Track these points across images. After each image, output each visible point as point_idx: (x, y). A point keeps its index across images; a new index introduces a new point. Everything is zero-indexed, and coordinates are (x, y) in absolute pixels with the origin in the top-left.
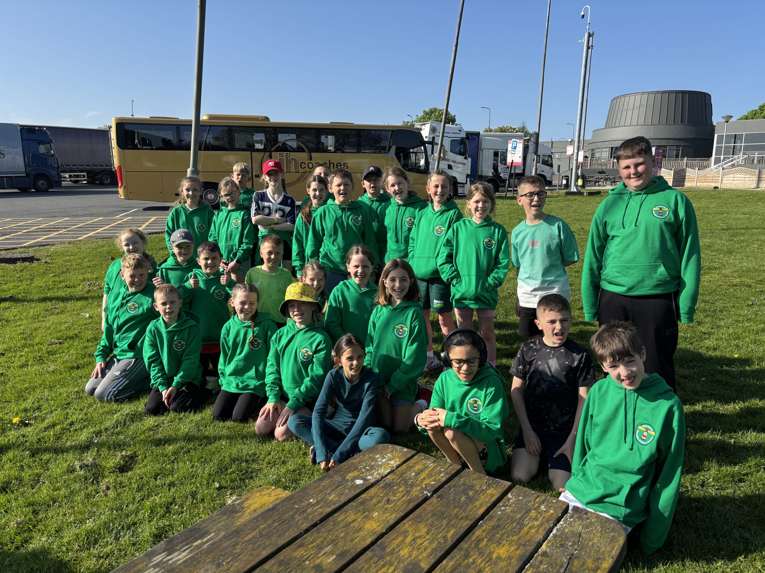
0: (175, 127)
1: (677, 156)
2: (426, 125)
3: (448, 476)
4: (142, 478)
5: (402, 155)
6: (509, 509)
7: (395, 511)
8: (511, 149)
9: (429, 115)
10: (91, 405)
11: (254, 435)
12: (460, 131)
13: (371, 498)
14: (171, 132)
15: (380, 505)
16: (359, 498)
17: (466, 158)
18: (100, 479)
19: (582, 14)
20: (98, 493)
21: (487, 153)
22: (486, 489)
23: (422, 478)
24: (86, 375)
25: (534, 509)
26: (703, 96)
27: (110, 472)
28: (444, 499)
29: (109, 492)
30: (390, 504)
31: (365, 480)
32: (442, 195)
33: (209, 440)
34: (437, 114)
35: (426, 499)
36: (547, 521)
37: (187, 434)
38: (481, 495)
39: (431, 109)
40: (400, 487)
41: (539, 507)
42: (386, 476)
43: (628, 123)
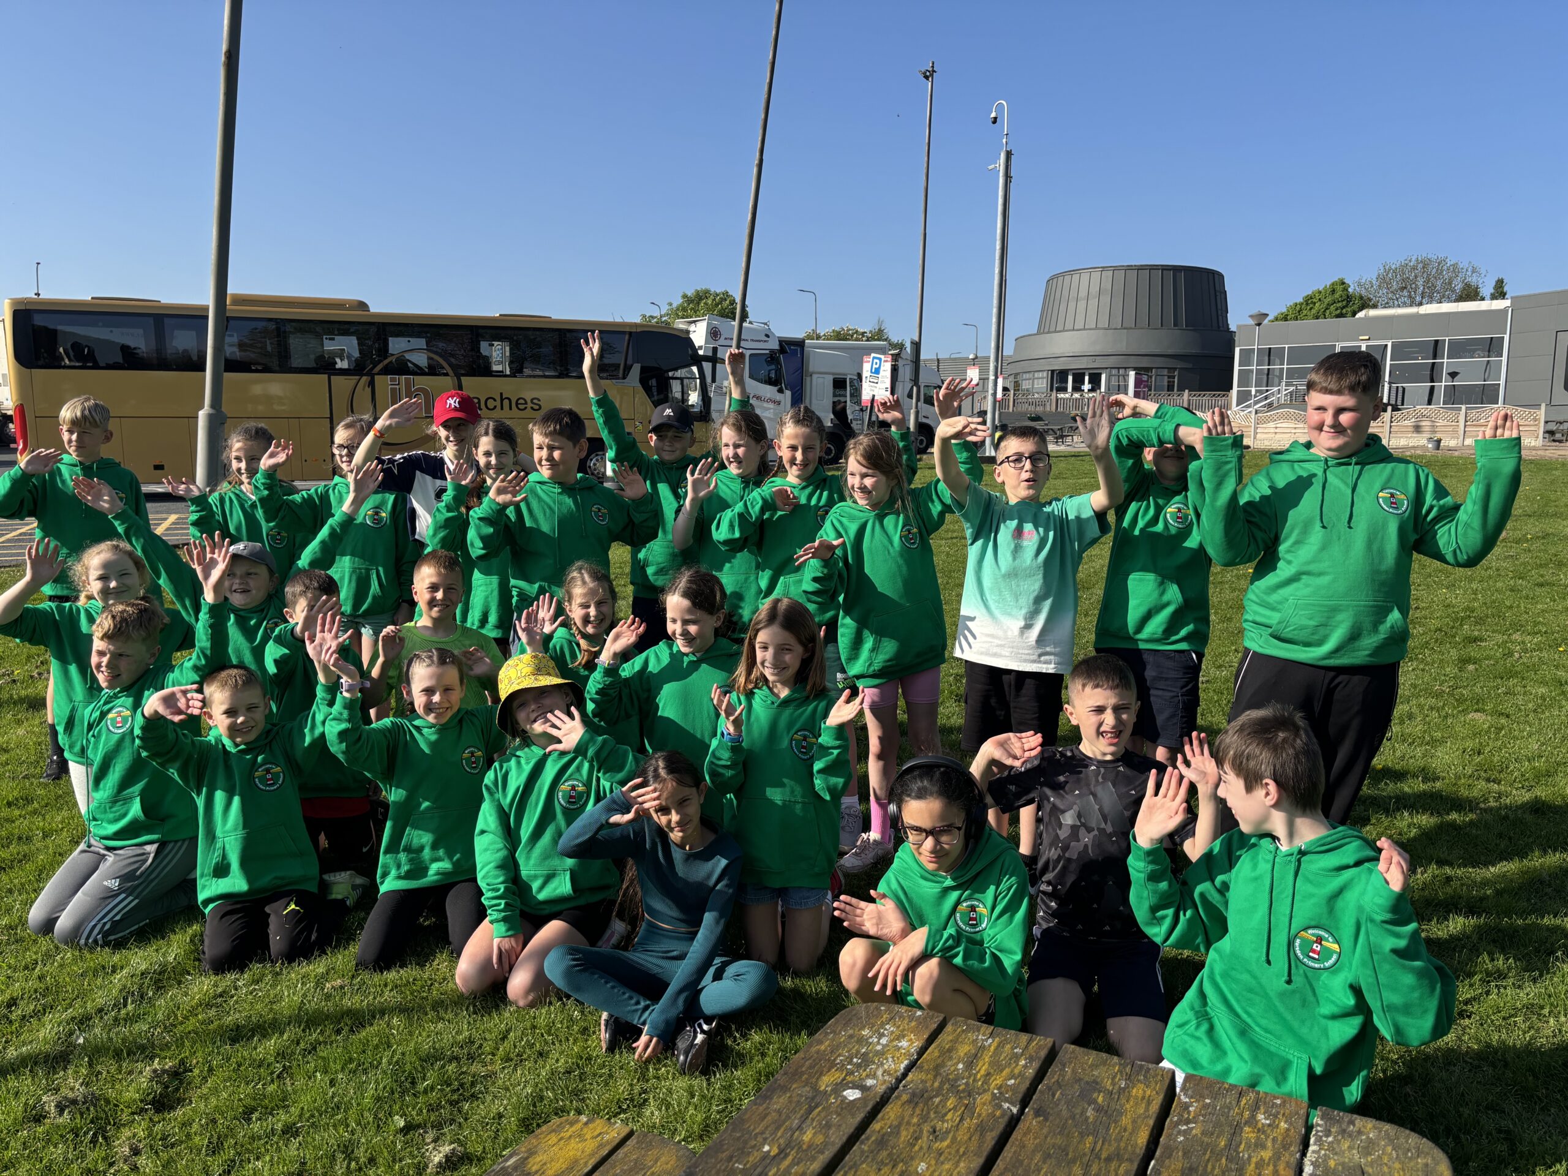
0: (151, 320)
1: (1170, 388)
2: (698, 324)
3: (1036, 1065)
4: (214, 1121)
5: (653, 382)
6: (1196, 1129)
7: (961, 1157)
8: (869, 374)
9: (695, 304)
10: (48, 956)
11: (458, 1001)
12: (767, 336)
13: (896, 1130)
14: (141, 331)
15: (923, 1142)
16: (868, 1131)
17: (780, 391)
18: (111, 1131)
19: (993, 115)
20: (111, 1165)
21: (821, 380)
22: (1127, 1085)
23: (982, 1072)
24: (23, 885)
25: (1245, 1124)
26: (1211, 276)
27: (133, 1113)
28: (1051, 1118)
29: (142, 1161)
30: (942, 1140)
31: (863, 1088)
32: (805, 464)
33: (358, 1019)
34: (710, 302)
35: (1013, 1123)
36: (1285, 1147)
37: (300, 1009)
38: (1123, 1101)
39: (697, 292)
40: (947, 1099)
41: (1253, 1117)
42: (905, 1075)
43: (1079, 324)
